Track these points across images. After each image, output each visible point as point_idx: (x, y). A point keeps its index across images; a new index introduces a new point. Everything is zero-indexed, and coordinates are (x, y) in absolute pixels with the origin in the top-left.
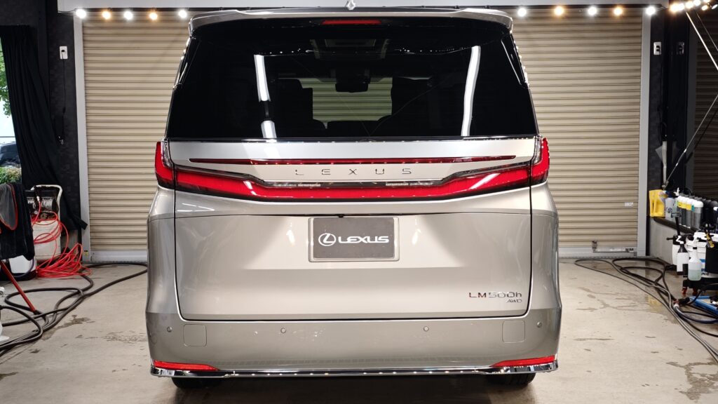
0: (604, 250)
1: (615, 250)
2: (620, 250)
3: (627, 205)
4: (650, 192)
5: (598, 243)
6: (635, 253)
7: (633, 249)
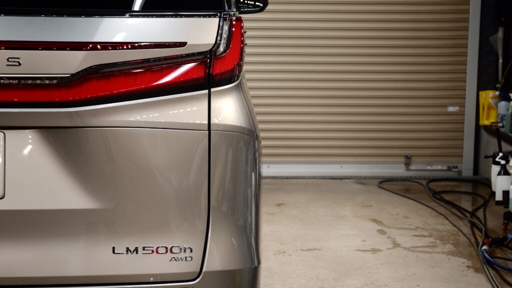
0: (419, 167)
1: (434, 167)
2: (439, 167)
3: (451, 109)
4: (481, 93)
5: (414, 159)
6: (460, 172)
7: (456, 167)
